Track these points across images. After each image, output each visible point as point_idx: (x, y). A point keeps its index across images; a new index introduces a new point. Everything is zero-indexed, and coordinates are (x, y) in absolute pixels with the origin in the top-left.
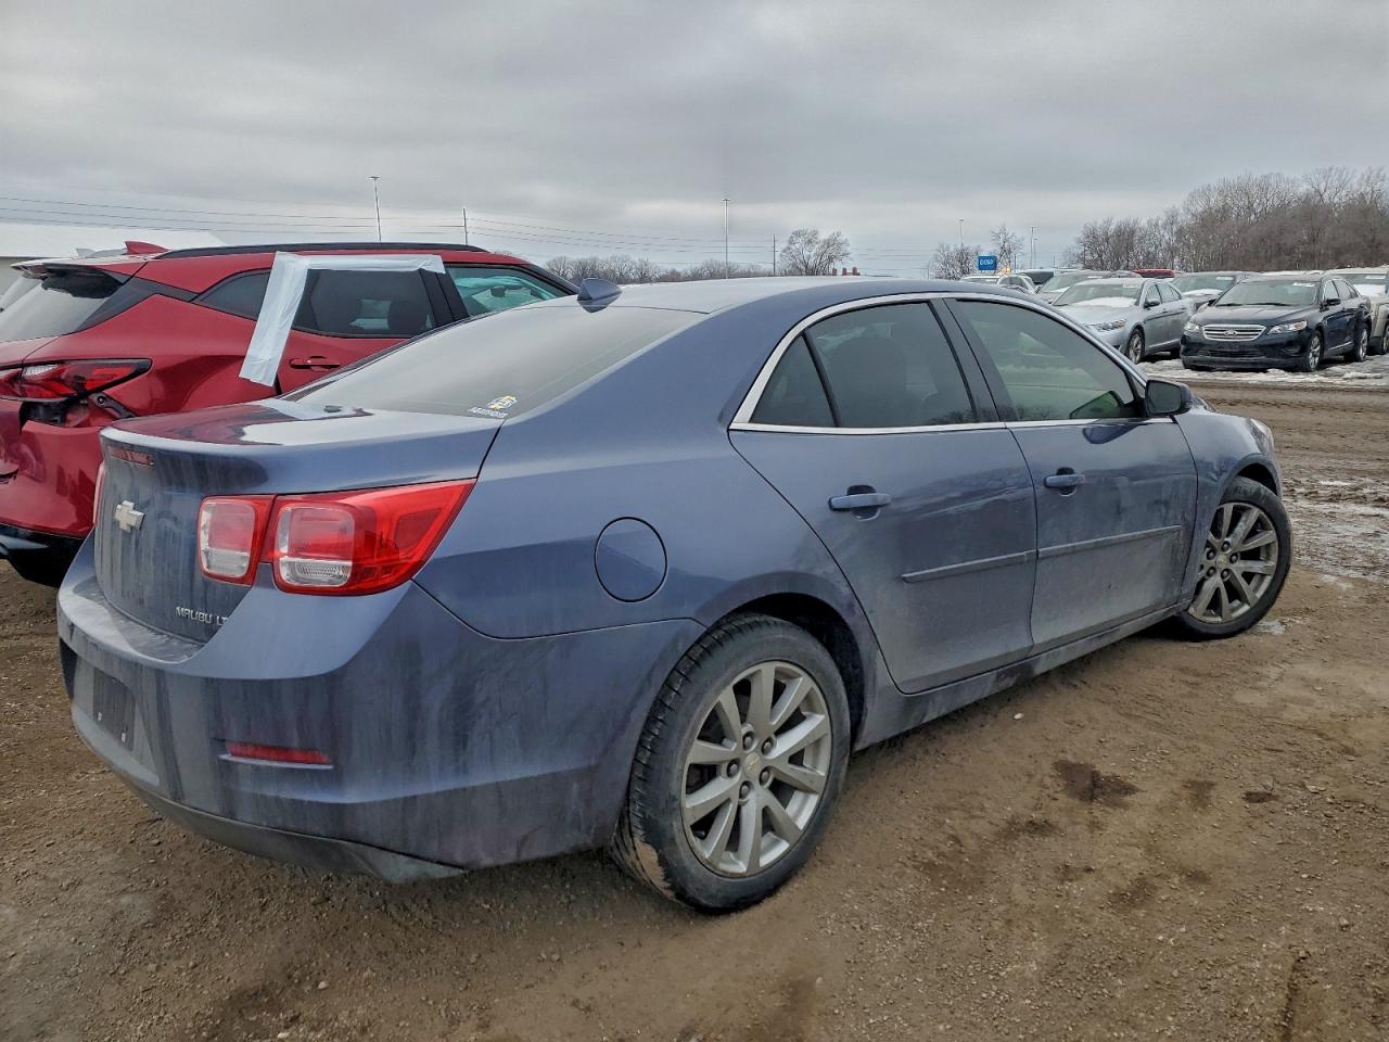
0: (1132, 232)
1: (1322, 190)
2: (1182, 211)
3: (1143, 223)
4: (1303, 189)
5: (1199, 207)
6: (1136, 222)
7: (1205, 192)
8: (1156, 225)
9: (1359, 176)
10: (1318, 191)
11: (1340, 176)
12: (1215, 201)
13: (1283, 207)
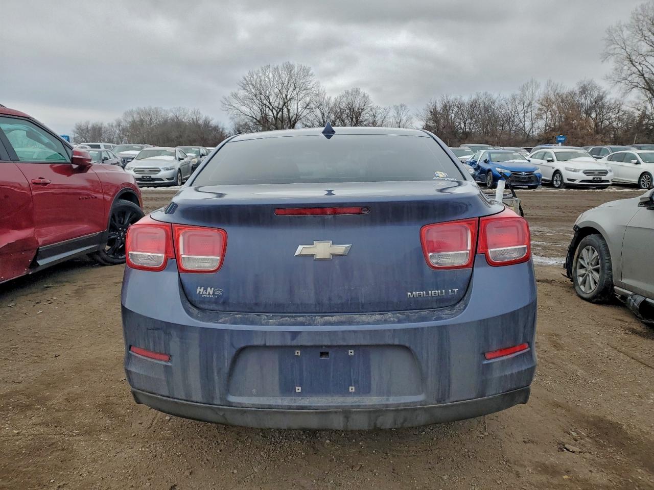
0: (100, 129)
1: (178, 116)
2: (123, 121)
3: (106, 124)
4: (171, 115)
5: (130, 119)
6: (102, 124)
7: (131, 113)
8: (112, 126)
9: (191, 112)
10: (176, 116)
11: (184, 111)
12: (137, 118)
13: (166, 122)
